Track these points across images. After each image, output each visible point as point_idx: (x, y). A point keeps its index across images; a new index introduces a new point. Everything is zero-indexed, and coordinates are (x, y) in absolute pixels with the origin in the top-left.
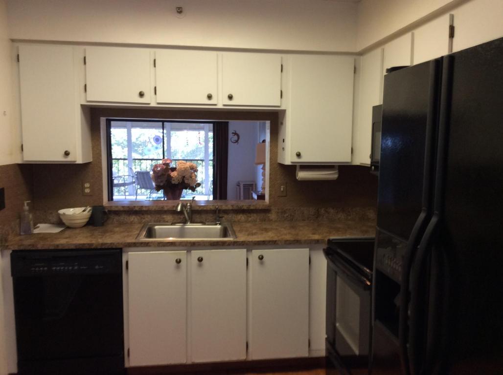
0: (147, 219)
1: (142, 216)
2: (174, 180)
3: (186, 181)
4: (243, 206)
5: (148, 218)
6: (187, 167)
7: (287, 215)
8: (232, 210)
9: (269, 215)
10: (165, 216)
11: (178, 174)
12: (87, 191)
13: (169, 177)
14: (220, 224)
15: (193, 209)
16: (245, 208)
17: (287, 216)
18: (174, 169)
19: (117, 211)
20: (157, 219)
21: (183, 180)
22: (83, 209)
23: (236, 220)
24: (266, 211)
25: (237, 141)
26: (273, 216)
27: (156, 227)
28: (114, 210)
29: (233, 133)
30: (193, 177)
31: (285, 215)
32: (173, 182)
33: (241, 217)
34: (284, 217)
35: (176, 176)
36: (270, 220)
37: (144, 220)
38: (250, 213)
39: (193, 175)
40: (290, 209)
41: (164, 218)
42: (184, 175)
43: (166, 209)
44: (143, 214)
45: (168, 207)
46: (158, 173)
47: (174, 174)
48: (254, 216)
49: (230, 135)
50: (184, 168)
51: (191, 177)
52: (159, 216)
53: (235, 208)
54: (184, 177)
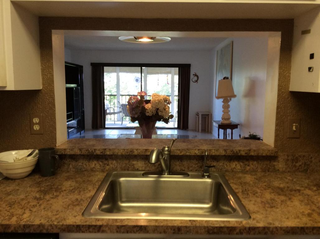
0: (111, 166)
1: (106, 162)
2: (148, 112)
3: (160, 114)
4: (240, 151)
5: (113, 164)
6: (161, 99)
7: (300, 163)
8: (225, 155)
9: (275, 163)
10: (135, 162)
11: (152, 106)
12: (36, 128)
13: (144, 109)
14: (209, 177)
15: (171, 154)
16: (243, 153)
17: (300, 165)
18: (148, 102)
19: (74, 155)
20: (124, 166)
21: (157, 112)
22: (30, 151)
23: (229, 169)
24: (271, 158)
25: (197, 81)
26: (280, 165)
27: (122, 179)
28: (69, 153)
29: (194, 75)
30: (167, 110)
31: (298, 164)
32: (147, 114)
33: (236, 165)
34: (295, 166)
35: (150, 108)
36: (276, 171)
37: (107, 167)
38: (247, 160)
39: (167, 107)
40: (304, 156)
41: (133, 165)
42: (157, 107)
43: (136, 153)
44: (106, 159)
45: (139, 151)
46: (133, 105)
47: (148, 106)
48: (253, 165)
49: (192, 76)
50: (158, 100)
51: (165, 110)
52: (127, 162)
53: (229, 153)
54: (158, 109)
